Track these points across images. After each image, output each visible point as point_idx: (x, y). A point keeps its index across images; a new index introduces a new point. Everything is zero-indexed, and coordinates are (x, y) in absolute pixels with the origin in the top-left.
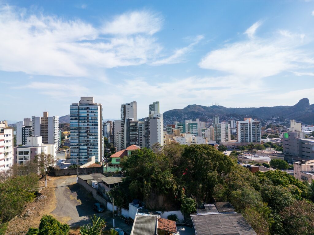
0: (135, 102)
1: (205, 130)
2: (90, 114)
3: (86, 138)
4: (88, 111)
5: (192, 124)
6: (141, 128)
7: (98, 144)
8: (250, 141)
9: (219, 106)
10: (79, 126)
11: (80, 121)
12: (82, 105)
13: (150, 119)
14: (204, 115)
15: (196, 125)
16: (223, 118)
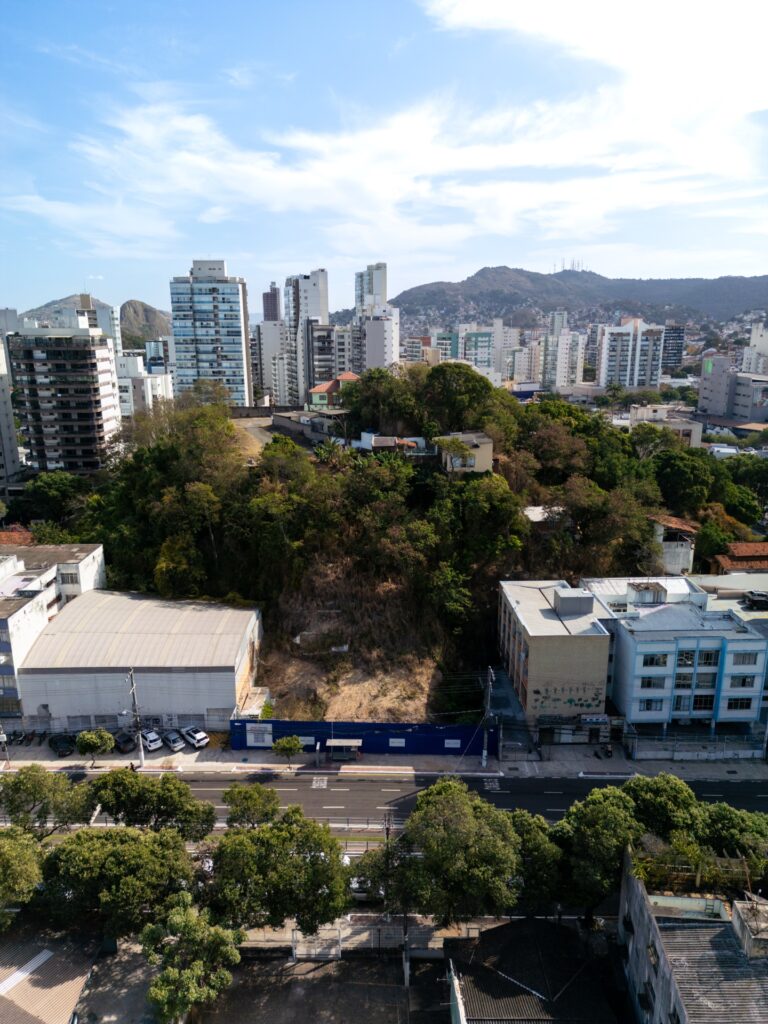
0: (323, 270)
1: (517, 354)
2: (222, 306)
3: (215, 365)
4: (214, 298)
5: (477, 335)
6: (343, 344)
7: (243, 380)
8: (632, 384)
9: (583, 271)
10: (196, 335)
11: (198, 324)
12: (201, 282)
13: (367, 322)
14: (530, 306)
15: (487, 339)
16: (588, 316)
